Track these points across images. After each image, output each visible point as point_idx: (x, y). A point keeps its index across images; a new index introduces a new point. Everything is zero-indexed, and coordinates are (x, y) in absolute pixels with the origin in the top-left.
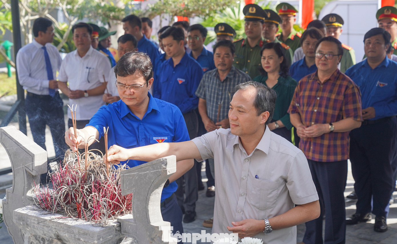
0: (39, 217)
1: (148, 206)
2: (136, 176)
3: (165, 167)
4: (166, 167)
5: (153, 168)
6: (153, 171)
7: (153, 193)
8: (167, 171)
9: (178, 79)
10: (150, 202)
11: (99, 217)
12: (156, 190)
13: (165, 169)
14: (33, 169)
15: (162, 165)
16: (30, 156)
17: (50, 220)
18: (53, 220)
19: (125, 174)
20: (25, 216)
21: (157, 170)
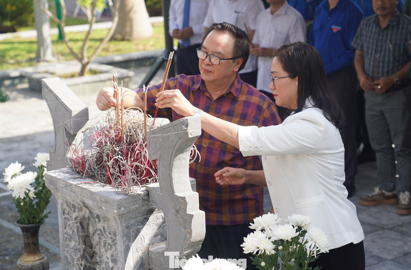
0: (66, 182)
1: (172, 173)
2: (160, 139)
3: (185, 128)
4: (187, 129)
5: (174, 129)
6: (175, 133)
7: (177, 158)
8: (189, 133)
9: (333, 27)
10: (173, 168)
11: (124, 183)
12: (180, 155)
13: (186, 131)
14: (71, 127)
15: (182, 126)
16: (68, 112)
17: (76, 185)
18: (78, 185)
19: (151, 136)
20: (55, 180)
21: (178, 132)
